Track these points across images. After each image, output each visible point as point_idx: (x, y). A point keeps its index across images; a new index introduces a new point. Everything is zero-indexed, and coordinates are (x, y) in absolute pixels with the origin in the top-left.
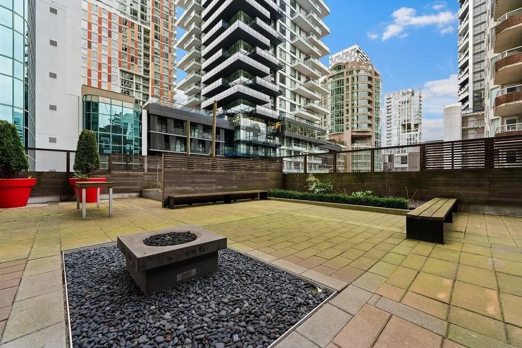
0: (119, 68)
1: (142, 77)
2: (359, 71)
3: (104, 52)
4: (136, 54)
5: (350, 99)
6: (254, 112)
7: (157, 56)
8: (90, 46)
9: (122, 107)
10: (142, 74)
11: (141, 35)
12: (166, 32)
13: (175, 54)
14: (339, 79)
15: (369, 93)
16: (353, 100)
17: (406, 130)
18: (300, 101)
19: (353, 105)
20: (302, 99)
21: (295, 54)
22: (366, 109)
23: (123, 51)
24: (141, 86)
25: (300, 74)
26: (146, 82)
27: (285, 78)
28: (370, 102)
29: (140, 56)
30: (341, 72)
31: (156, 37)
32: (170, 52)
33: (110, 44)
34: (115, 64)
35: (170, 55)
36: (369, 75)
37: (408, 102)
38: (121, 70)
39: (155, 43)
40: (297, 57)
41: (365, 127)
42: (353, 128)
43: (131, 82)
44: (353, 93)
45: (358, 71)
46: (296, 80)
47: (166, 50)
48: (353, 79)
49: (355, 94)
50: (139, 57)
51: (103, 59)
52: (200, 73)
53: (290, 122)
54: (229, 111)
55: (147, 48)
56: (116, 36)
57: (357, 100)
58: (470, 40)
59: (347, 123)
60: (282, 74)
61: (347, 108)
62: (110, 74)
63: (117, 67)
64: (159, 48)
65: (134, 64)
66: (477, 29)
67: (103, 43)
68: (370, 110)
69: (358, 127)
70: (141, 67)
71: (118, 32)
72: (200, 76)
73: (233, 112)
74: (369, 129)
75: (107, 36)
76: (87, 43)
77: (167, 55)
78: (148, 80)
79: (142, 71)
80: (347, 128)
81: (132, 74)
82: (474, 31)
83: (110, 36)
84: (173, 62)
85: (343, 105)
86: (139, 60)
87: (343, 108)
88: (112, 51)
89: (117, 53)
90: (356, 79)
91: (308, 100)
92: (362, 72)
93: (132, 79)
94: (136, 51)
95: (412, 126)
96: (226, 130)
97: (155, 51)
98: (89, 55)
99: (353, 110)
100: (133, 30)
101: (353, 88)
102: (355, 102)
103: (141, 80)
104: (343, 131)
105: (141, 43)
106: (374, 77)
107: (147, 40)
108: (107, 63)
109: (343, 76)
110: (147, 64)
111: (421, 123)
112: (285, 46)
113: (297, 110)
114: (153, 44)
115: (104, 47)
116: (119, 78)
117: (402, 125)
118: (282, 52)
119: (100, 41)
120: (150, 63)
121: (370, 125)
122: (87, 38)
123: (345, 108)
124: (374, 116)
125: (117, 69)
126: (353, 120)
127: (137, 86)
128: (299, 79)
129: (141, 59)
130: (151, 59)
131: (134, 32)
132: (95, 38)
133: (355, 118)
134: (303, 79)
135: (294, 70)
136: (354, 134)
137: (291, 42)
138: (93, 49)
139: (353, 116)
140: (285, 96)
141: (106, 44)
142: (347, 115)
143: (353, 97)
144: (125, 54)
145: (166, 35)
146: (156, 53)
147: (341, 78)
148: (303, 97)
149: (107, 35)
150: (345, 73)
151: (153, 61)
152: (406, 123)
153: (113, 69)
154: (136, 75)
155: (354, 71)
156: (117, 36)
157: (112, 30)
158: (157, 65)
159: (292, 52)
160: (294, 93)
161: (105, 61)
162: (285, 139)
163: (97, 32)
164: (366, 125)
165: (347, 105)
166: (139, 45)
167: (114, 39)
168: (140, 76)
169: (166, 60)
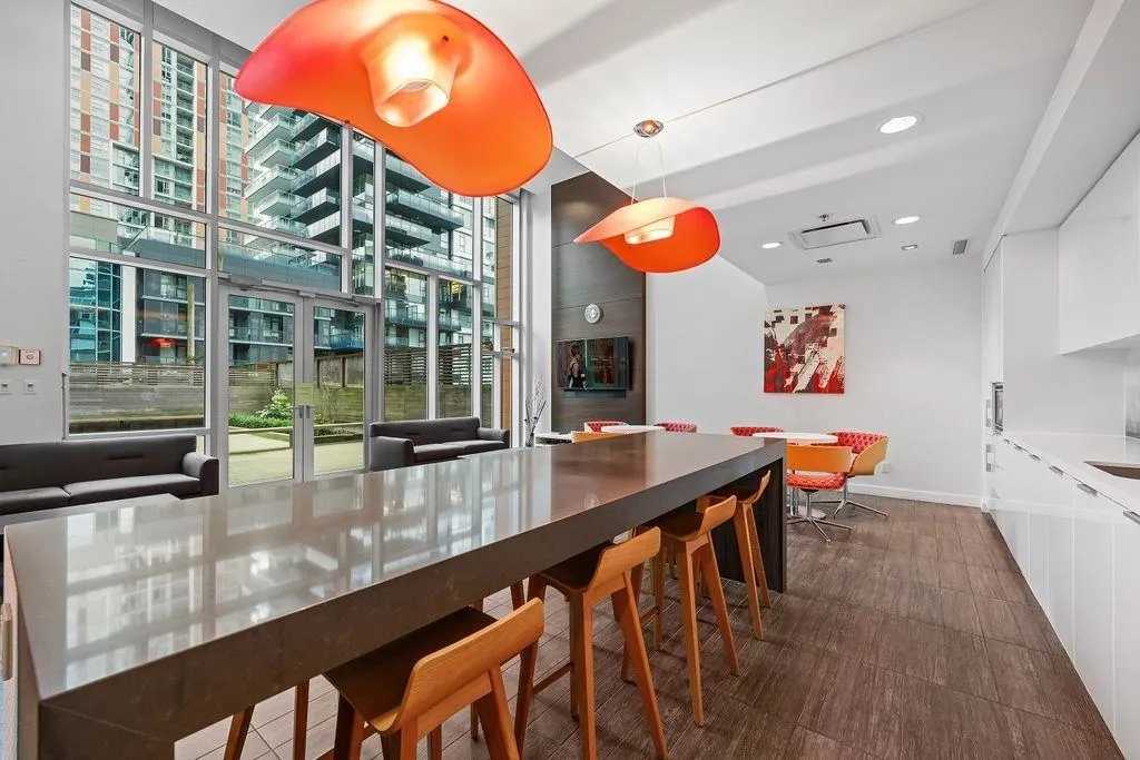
0: (112, 141)
1: (173, 164)
4: (157, 112)
10: (173, 157)
11: (169, 69)
24: (171, 187)
26: (184, 176)
29: (169, 116)
32: (246, 112)
33: (86, 84)
34: (100, 131)
35: (244, 120)
38: (117, 147)
47: (234, 107)
50: (165, 119)
52: (292, 172)
55: (185, 100)
56: (102, 68)
62: (86, 154)
63: (107, 138)
70: (169, 143)
71: (108, 57)
72: (292, 177)
75: (79, 66)
77: (237, 119)
78: (189, 172)
79: (174, 154)
83: (86, 65)
84: (252, 134)
86: (164, 128)
88: (93, 100)
89: (107, 107)
94: (157, 104)
103: (172, 170)
105: (169, 87)
107: (185, 82)
108: (79, 128)
110: (185, 136)
114: (201, 93)
115: (73, 93)
116: (111, 162)
120: (195, 134)
125: (105, 145)
127: (160, 184)
129: (169, 125)
130: (195, 127)
141: (77, 84)
149: (78, 63)
151: (201, 129)
153: (94, 144)
154: (158, 160)
156: (107, 66)
157: (92, 52)
166: (165, 91)
167: (99, 74)
168: (167, 163)
169: (234, 130)
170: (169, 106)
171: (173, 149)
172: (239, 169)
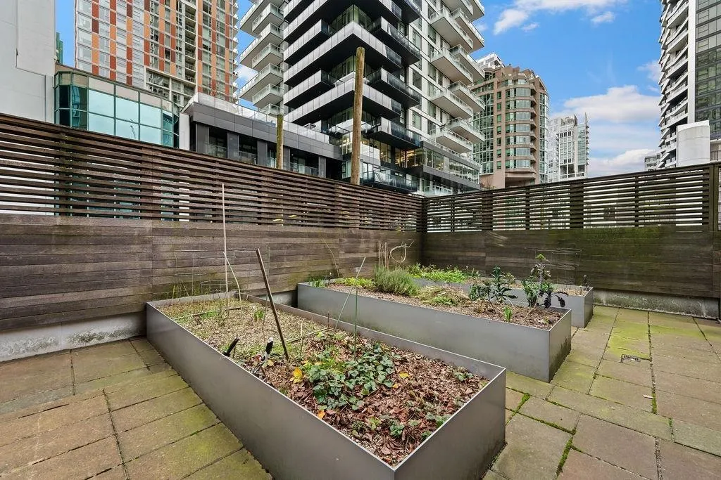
0: (146, 67)
1: (183, 82)
2: (517, 80)
3: (119, 39)
4: (173, 46)
5: (503, 124)
6: (375, 131)
7: (208, 51)
8: (95, 28)
9: (139, 102)
10: (183, 78)
11: (181, 16)
12: (221, 14)
13: (235, 50)
14: (486, 93)
15: (532, 114)
16: (507, 125)
17: (568, 174)
18: (441, 118)
19: (508, 132)
20: (444, 115)
21: (435, 42)
22: (528, 138)
23: (152, 40)
24: (182, 98)
25: (441, 74)
26: (189, 91)
27: (420, 79)
28: (533, 128)
29: (180, 49)
30: (488, 82)
31: (205, 21)
32: (227, 46)
33: (130, 27)
34: (138, 59)
35: (227, 51)
36: (532, 86)
37: (570, 133)
38: (148, 71)
39: (204, 30)
40: (437, 46)
41: (525, 165)
42: (507, 167)
43: (165, 90)
44: (507, 114)
45: (515, 81)
46: (436, 83)
47: (221, 43)
48: (508, 92)
49: (512, 116)
50: (177, 51)
51: (118, 50)
52: (279, 69)
53: (431, 151)
54: (333, 129)
55: (190, 38)
56: (140, 15)
57: (515, 125)
58: (691, 33)
59: (499, 159)
60: (416, 72)
61: (499, 136)
62: (130, 75)
63: (143, 64)
64: (211, 40)
65: (169, 61)
66: (702, 14)
67: (119, 24)
68: (533, 139)
69: (515, 165)
70: (181, 68)
71: (143, 8)
72: (279, 74)
73: (338, 130)
74: (531, 169)
75: (126, 14)
76: (91, 24)
77: (222, 51)
79: (184, 75)
80: (499, 168)
81: (168, 78)
82: (697, 19)
83: (130, 13)
84: (232, 61)
85: (492, 132)
86: (177, 57)
87: (492, 136)
88: (134, 38)
89: (142, 42)
90: (512, 93)
91: (453, 118)
92: (521, 82)
93: (167, 86)
94: (173, 41)
95: (576, 169)
96: (328, 159)
97: (204, 43)
98: (95, 42)
99: (508, 141)
100: (167, 7)
101: (509, 106)
102: (512, 128)
103: (182, 87)
104: (492, 171)
105: (181, 29)
106: (539, 91)
107: (190, 25)
108: (125, 57)
109: (492, 89)
110: (190, 63)
111: (587, 164)
112: (420, 26)
113: (438, 133)
114: (200, 33)
115: (121, 32)
116: (145, 82)
117: (561, 167)
118: (417, 36)
119: (113, 21)
120: (197, 62)
121: (533, 163)
122: (91, 15)
123: (496, 137)
124: (539, 150)
125: (142, 69)
126: (508, 155)
127: (175, 97)
128: (440, 83)
129: (180, 55)
130: (197, 57)
131: (169, 11)
132: (104, 16)
133: (512, 152)
134: (446, 83)
135: (433, 67)
136: (510, 176)
137: (429, 21)
138: (101, 33)
139: (507, 149)
140: (420, 109)
141: (124, 27)
142: (499, 148)
143: (507, 120)
144: (156, 45)
145: (222, 19)
146: (206, 47)
147: (489, 92)
148: (446, 112)
149: (124, 12)
150: (495, 85)
151: (200, 58)
152: (567, 164)
153: (135, 68)
154: (173, 79)
155: (510, 81)
156: (142, 14)
157: (134, 4)
158: (207, 65)
159: (431, 38)
160: (433, 105)
161: (121, 53)
162: (421, 179)
163: (108, 6)
164: (528, 162)
165: (499, 133)
166: (178, 31)
167: (137, 20)
168: (179, 82)
169: (221, 59)
170: (181, 42)
171: (183, 72)
172: (224, 87)
